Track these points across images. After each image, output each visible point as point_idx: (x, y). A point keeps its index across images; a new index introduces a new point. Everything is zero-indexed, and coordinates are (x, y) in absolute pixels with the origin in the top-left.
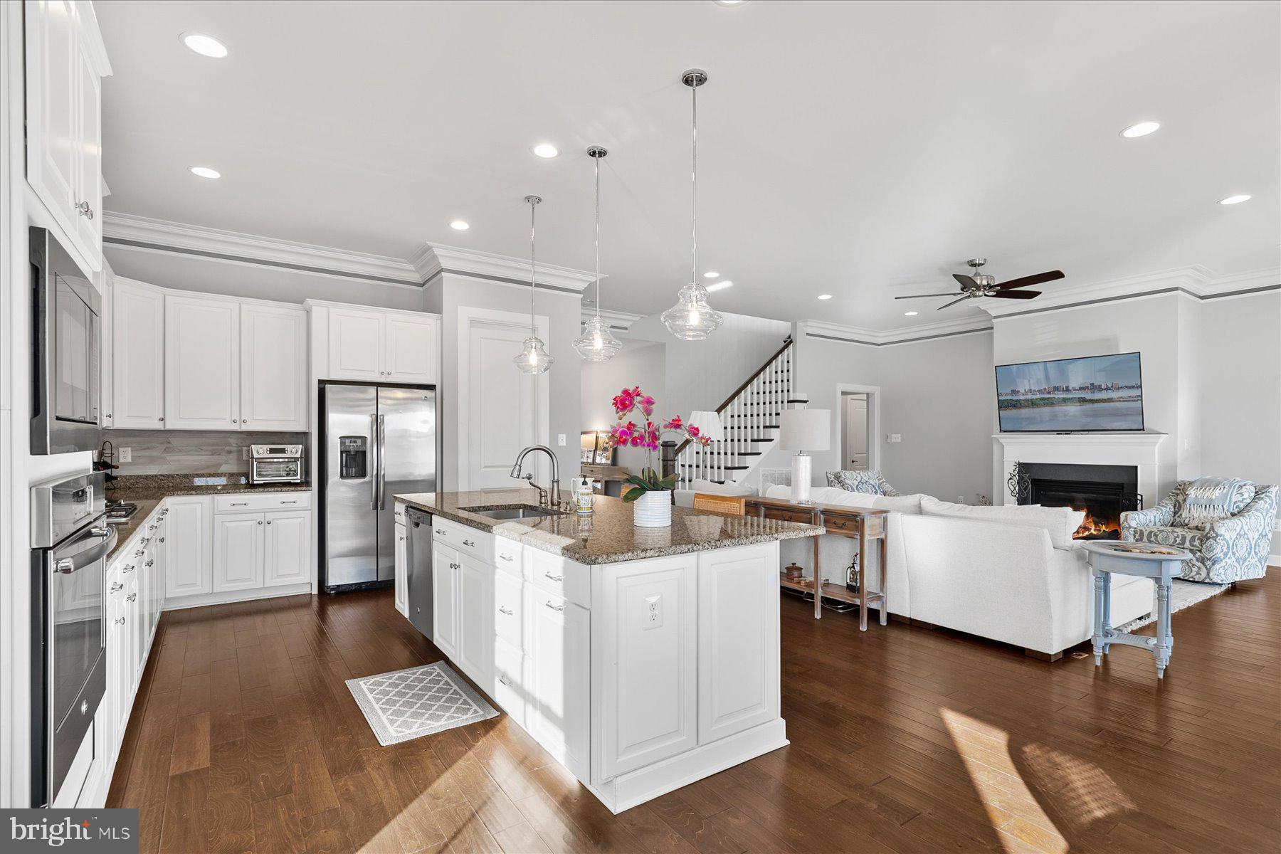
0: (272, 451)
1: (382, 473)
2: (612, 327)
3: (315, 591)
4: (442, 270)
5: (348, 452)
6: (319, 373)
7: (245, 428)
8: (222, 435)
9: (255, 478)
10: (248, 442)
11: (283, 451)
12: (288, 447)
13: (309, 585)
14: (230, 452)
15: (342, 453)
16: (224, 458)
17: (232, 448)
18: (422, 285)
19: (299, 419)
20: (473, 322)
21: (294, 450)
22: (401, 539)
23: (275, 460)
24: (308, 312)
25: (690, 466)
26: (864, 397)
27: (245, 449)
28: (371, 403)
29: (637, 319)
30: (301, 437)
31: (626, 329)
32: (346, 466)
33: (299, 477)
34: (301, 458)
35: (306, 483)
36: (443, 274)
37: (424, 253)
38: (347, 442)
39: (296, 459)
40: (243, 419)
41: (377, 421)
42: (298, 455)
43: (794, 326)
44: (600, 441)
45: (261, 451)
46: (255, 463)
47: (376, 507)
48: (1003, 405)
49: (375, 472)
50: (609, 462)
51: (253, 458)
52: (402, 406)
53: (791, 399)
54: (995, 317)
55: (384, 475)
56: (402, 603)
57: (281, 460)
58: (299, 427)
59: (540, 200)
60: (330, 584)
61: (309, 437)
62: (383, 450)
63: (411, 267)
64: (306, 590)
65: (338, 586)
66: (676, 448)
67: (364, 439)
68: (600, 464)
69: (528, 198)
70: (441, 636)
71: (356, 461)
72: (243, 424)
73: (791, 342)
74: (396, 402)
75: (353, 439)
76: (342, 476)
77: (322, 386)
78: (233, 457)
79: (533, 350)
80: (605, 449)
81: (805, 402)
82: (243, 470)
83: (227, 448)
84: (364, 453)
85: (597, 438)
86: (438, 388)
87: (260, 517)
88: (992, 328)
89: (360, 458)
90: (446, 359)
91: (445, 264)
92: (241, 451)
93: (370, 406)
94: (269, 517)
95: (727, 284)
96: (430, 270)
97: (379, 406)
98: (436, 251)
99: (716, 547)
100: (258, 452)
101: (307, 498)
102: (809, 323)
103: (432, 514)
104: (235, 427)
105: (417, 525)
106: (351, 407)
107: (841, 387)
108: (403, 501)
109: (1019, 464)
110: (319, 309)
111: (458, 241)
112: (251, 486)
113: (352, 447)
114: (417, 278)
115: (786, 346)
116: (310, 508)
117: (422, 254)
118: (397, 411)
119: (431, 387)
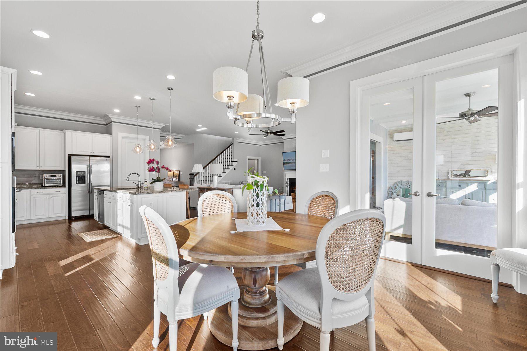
0: (51, 176)
1: (91, 183)
2: (175, 138)
3: (67, 218)
4: (112, 122)
5: (79, 176)
6: (69, 152)
7: (41, 169)
8: (33, 171)
9: (45, 184)
10: (42, 174)
11: (55, 176)
12: (57, 175)
13: (65, 217)
14: (36, 177)
15: (77, 176)
16: (33, 178)
17: (36, 175)
18: (106, 125)
19: (61, 165)
20: (123, 138)
21: (59, 176)
22: (96, 199)
23: (53, 179)
24: (65, 133)
25: (201, 181)
26: (257, 160)
27: (41, 176)
28: (87, 161)
29: (183, 136)
30: (63, 172)
31: (180, 139)
32: (78, 180)
33: (61, 184)
34: (62, 178)
35: (64, 185)
36: (112, 123)
37: (106, 116)
38: (79, 173)
39: (60, 179)
40: (41, 166)
41: (89, 167)
42: (61, 177)
43: (233, 139)
44: (175, 174)
45: (47, 176)
46: (45, 180)
47: (89, 192)
48: (284, 163)
49: (88, 182)
50: (177, 180)
51: (44, 178)
52: (98, 162)
53: (232, 161)
54: (284, 139)
55: (92, 183)
56: (96, 218)
57: (55, 179)
58: (62, 169)
59: (140, 107)
60: (72, 216)
61: (65, 172)
62: (91, 176)
63: (102, 120)
64: (64, 218)
65: (75, 216)
66: (194, 175)
67: (85, 172)
68: (174, 181)
69: (136, 106)
70: (106, 222)
71: (82, 179)
72: (41, 168)
73: (232, 144)
74: (96, 161)
75: (81, 172)
76: (77, 183)
77: (70, 156)
78: (37, 178)
79: (138, 147)
80: (176, 176)
81: (237, 162)
82: (40, 182)
83: (34, 175)
84: (84, 177)
85: (174, 173)
86: (111, 157)
87: (47, 196)
88: (283, 142)
89: (83, 178)
90: (114, 148)
91: (113, 120)
92: (40, 176)
93: (87, 162)
94: (51, 196)
95: (205, 129)
96: (108, 121)
97: (90, 162)
98: (110, 116)
99: (167, 192)
100: (46, 176)
101: (65, 190)
102: (237, 139)
103: (104, 191)
104: (38, 169)
105: (100, 194)
106: (80, 162)
107: (248, 157)
108: (96, 189)
109: (289, 179)
110: (68, 133)
111: (116, 114)
112: (43, 187)
113: (81, 175)
114: (104, 123)
115: (231, 145)
116: (65, 193)
117: (106, 117)
118: (96, 164)
119: (109, 157)
